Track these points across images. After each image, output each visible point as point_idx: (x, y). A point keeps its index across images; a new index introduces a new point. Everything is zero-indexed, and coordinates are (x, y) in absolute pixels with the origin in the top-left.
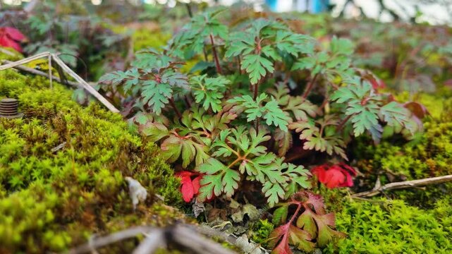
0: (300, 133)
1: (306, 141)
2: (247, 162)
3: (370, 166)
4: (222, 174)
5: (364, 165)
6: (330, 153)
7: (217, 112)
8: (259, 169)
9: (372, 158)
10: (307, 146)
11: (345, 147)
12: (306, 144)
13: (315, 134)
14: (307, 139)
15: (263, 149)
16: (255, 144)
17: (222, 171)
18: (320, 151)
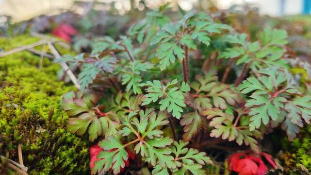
0: (211, 120)
1: (214, 128)
2: (143, 143)
3: (291, 160)
4: (116, 151)
5: (286, 158)
6: (240, 142)
7: (137, 94)
8: (152, 151)
9: (295, 152)
10: (215, 134)
11: (262, 138)
12: (213, 131)
13: (226, 123)
14: (216, 127)
15: (158, 133)
16: (152, 127)
17: (117, 149)
18: (227, 139)
